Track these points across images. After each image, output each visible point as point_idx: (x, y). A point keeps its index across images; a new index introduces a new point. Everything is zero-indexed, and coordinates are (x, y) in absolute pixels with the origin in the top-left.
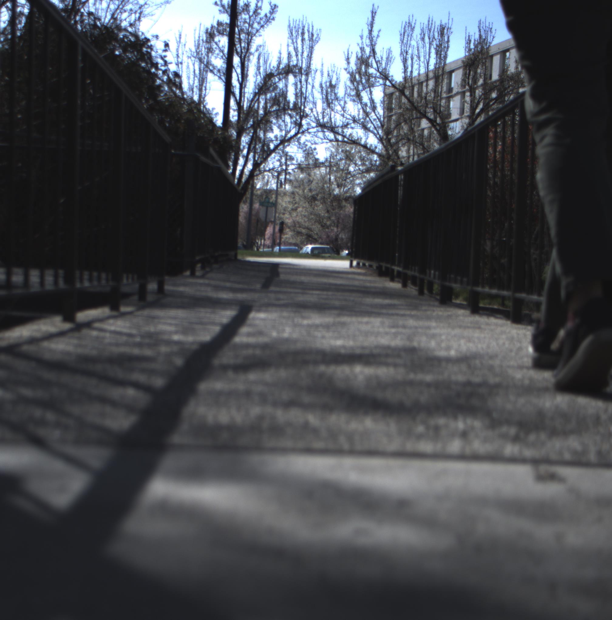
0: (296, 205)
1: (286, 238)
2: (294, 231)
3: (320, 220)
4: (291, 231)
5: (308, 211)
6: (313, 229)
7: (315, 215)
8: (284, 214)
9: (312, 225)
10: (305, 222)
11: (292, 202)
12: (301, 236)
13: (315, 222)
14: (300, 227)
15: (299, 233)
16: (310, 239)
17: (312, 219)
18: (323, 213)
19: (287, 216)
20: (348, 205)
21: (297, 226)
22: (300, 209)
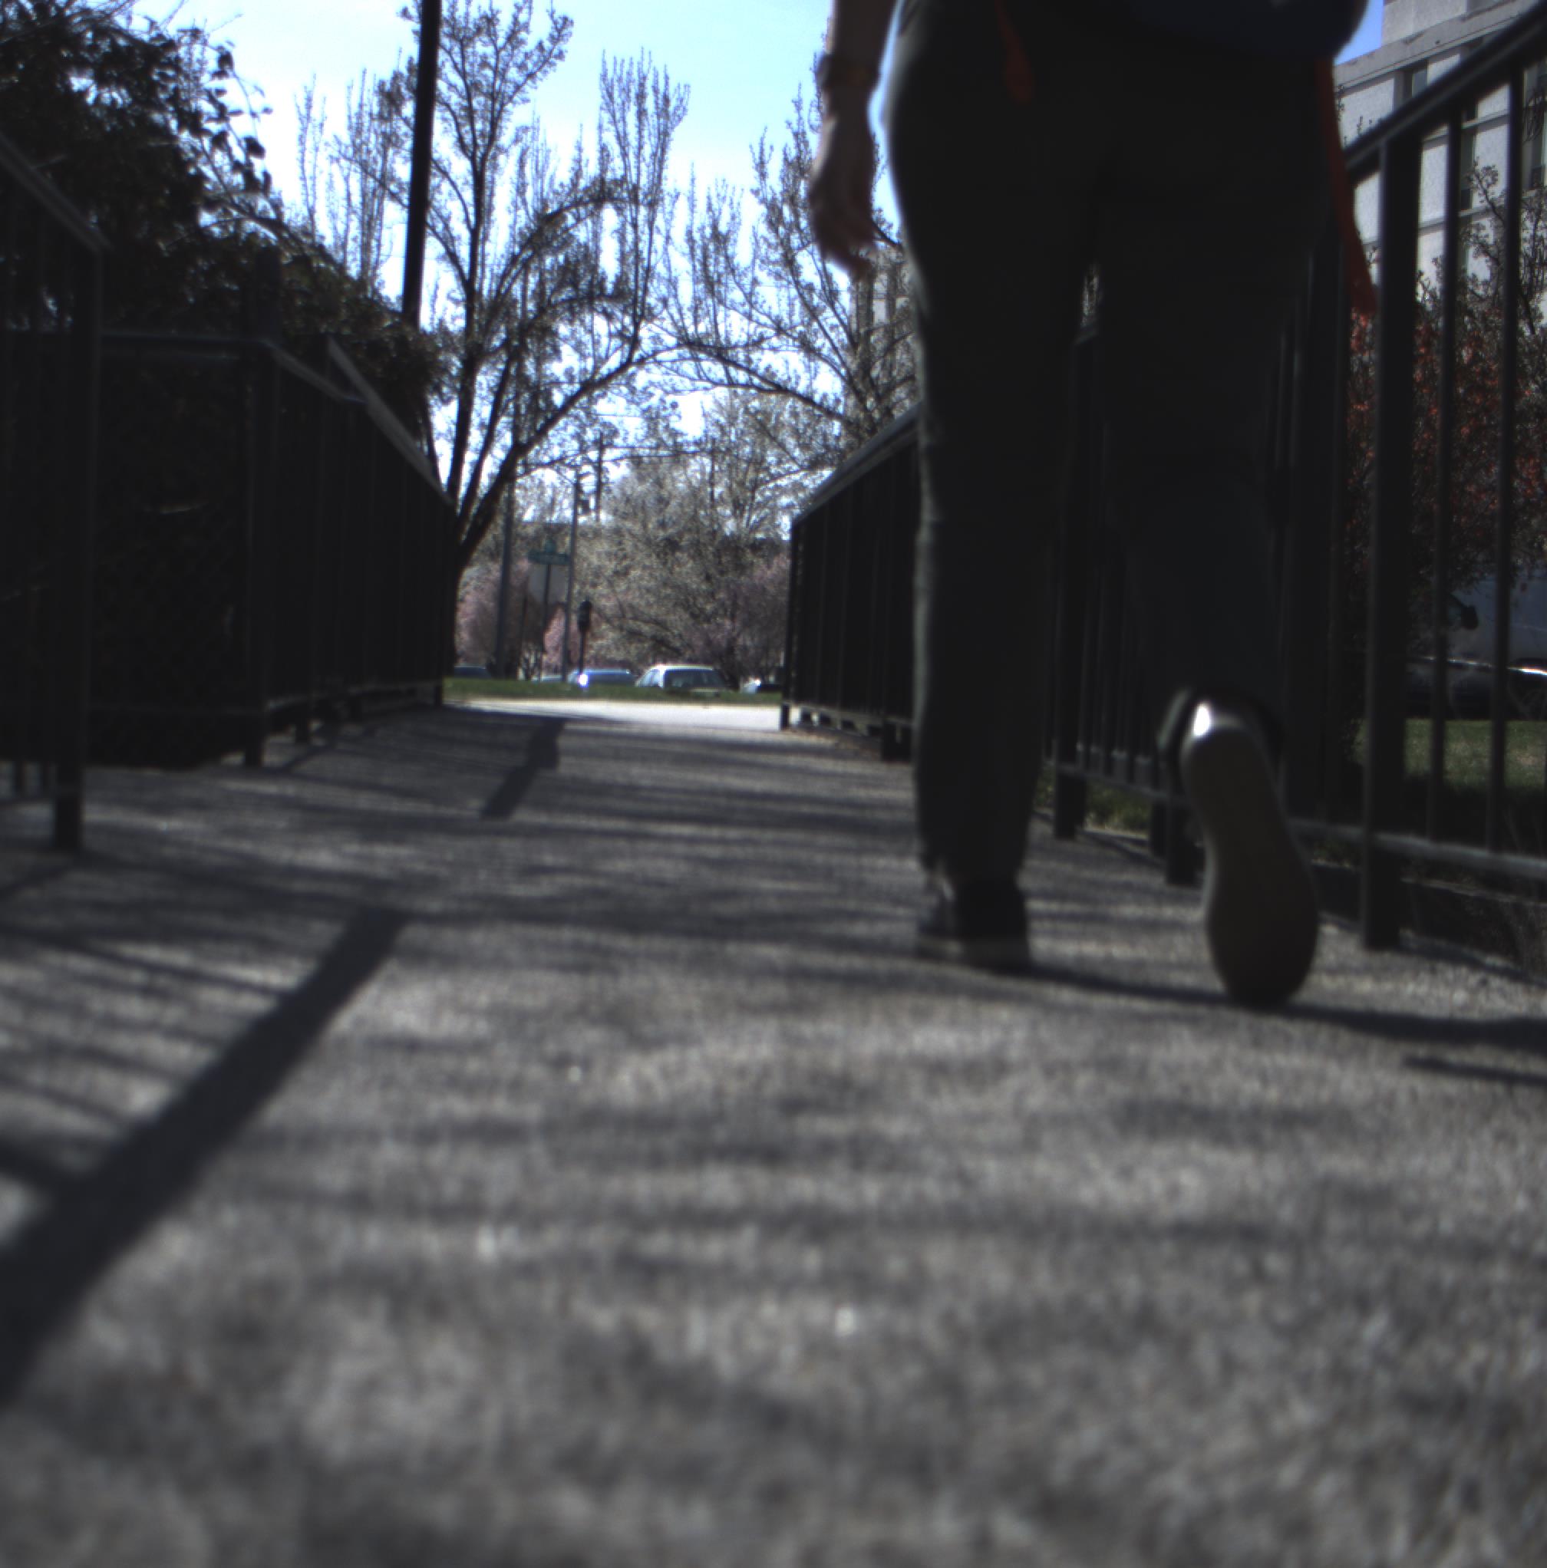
0: (625, 563)
1: (601, 647)
2: (621, 628)
3: (687, 601)
4: (614, 628)
5: (656, 578)
6: (669, 624)
7: (675, 587)
8: (594, 585)
9: (668, 613)
10: (649, 605)
11: (616, 555)
12: (640, 641)
13: (676, 605)
14: (635, 618)
15: (634, 635)
16: (664, 649)
17: (667, 597)
18: (695, 583)
19: (602, 589)
20: (761, 561)
21: (629, 615)
22: (635, 573)
